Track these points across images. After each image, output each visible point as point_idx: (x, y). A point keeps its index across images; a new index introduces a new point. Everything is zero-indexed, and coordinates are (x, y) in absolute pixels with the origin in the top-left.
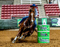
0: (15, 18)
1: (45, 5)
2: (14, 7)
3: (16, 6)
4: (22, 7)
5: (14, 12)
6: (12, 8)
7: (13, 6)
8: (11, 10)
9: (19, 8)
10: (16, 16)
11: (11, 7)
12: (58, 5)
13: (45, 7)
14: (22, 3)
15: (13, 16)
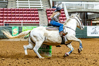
0: (9, 25)
1: (47, 10)
2: (8, 12)
3: (11, 10)
4: (18, 11)
5: (8, 17)
6: (5, 13)
7: (7, 10)
8: (5, 14)
9: (14, 13)
10: (11, 23)
11: (5, 11)
12: (63, 10)
13: (48, 12)
14: (18, 6)
15: (7, 23)
